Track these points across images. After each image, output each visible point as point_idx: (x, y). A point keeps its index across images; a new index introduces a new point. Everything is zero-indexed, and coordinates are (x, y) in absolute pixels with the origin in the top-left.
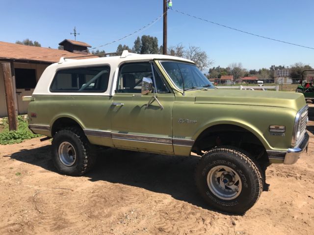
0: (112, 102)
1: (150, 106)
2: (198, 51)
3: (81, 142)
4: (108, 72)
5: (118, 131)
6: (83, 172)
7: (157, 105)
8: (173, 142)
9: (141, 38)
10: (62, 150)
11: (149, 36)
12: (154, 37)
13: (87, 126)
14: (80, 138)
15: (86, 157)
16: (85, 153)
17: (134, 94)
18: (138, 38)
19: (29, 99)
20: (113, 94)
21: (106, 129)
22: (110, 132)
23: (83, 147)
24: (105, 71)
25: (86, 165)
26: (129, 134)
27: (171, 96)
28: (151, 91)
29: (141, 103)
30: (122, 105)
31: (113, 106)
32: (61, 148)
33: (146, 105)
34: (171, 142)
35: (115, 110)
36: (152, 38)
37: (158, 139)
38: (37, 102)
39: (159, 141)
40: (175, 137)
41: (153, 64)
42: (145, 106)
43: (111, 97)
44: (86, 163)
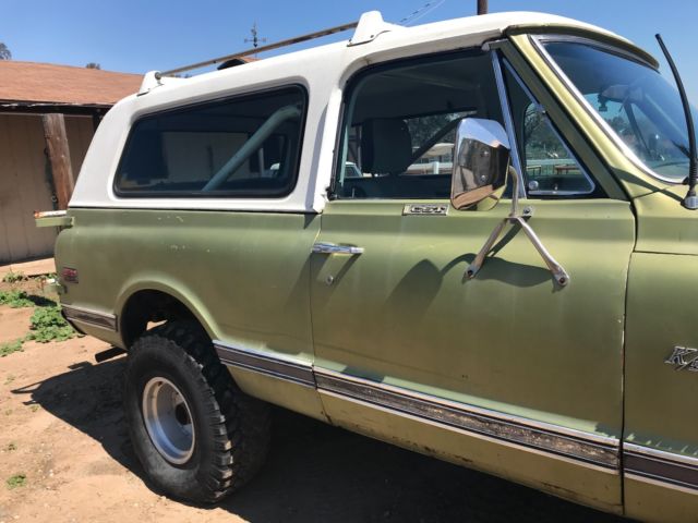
0: (313, 238)
1: (491, 265)
3: (207, 386)
4: (298, 112)
5: (342, 368)
6: (219, 494)
7: (534, 260)
8: (625, 460)
10: (154, 401)
13: (227, 329)
14: (203, 371)
15: (228, 446)
16: (223, 432)
17: (408, 205)
19: (58, 222)
20: (320, 203)
21: (295, 353)
22: (310, 365)
23: (217, 407)
24: (290, 111)
25: (228, 474)
26: (390, 384)
27: (611, 211)
28: (501, 191)
29: (442, 248)
30: (357, 255)
31: (319, 256)
32: (151, 396)
33: (469, 258)
34: (615, 462)
35: (327, 272)
37: (537, 432)
38: (78, 231)
39: (538, 441)
40: (639, 440)
41: (501, 55)
42: (464, 266)
43: (310, 215)
44: (230, 466)
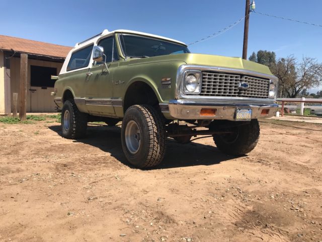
2: (314, 62)
9: (256, 53)
11: (266, 51)
12: (271, 52)
18: (254, 54)
36: (269, 53)
